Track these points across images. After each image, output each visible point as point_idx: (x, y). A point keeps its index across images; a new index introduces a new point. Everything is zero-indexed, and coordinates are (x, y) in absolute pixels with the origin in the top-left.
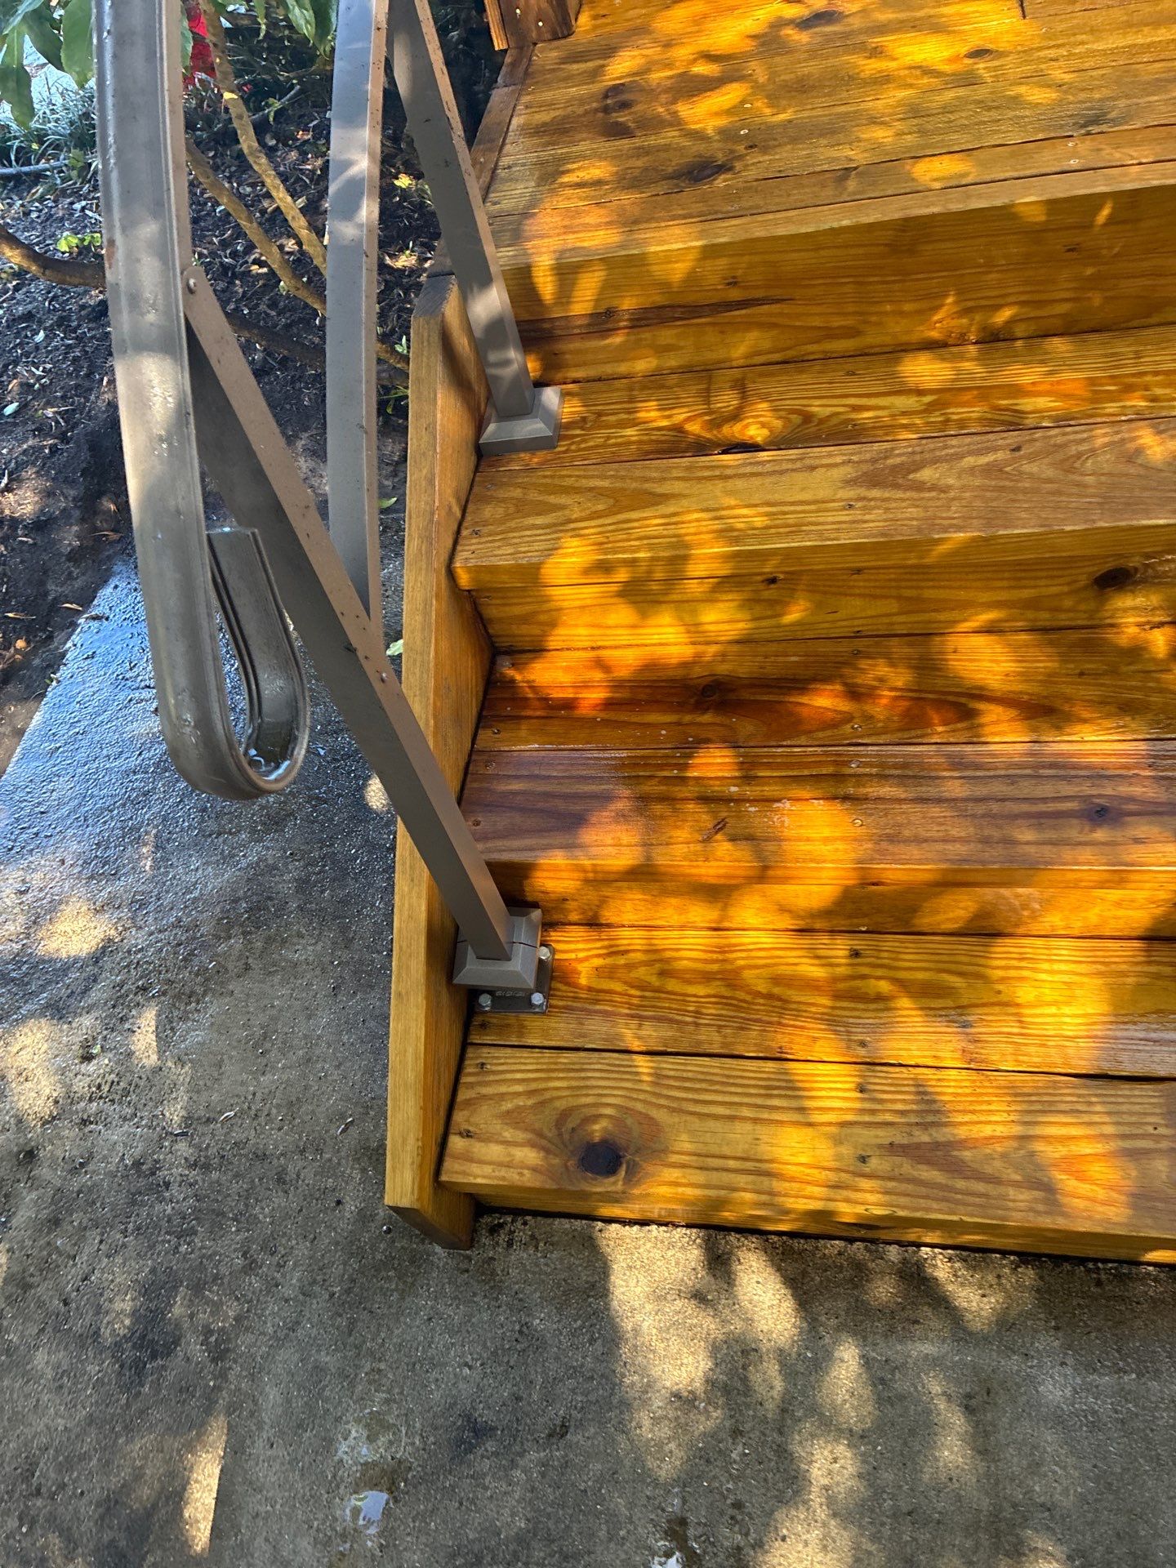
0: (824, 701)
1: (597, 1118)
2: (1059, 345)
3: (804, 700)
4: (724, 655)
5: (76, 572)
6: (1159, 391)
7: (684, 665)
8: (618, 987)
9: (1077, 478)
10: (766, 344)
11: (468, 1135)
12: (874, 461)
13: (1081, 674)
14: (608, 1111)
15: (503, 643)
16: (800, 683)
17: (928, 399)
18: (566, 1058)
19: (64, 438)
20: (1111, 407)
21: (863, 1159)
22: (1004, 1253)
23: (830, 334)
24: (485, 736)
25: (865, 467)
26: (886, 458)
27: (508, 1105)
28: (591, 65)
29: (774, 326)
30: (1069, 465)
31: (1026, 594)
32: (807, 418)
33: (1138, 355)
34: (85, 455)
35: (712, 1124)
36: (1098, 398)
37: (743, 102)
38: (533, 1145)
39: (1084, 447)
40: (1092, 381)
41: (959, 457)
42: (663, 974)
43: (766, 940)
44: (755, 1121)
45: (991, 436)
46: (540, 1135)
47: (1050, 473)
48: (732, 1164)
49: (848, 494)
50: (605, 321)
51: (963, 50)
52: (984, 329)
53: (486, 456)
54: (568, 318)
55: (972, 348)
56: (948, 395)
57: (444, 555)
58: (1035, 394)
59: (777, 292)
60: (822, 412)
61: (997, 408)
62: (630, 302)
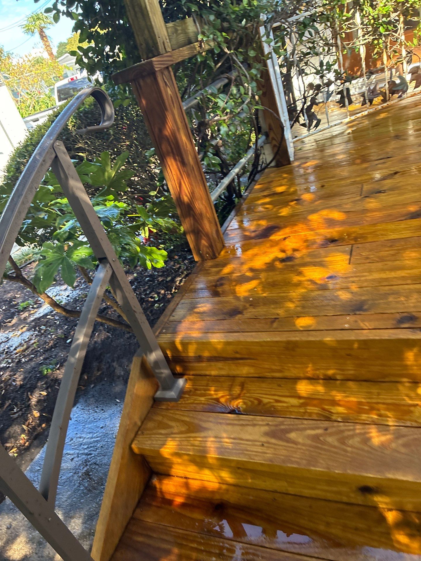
2: (351, 384)
4: (227, 490)
6: (383, 412)
9: (345, 447)
10: (252, 371)
12: (276, 426)
15: (155, 470)
17: (301, 401)
20: (364, 416)
24: (137, 511)
25: (273, 428)
26: (280, 425)
29: (253, 366)
30: (342, 441)
32: (260, 402)
33: (379, 394)
36: (361, 411)
37: (255, 288)
39: (351, 433)
40: (360, 403)
41: (305, 429)
45: (319, 422)
47: (336, 443)
49: (264, 439)
50: (199, 359)
51: (327, 276)
52: (325, 375)
53: (156, 402)
54: (188, 357)
55: (321, 381)
56: (309, 400)
57: (128, 442)
58: (339, 405)
59: (252, 357)
60: (265, 401)
61: (324, 409)
62: (206, 354)
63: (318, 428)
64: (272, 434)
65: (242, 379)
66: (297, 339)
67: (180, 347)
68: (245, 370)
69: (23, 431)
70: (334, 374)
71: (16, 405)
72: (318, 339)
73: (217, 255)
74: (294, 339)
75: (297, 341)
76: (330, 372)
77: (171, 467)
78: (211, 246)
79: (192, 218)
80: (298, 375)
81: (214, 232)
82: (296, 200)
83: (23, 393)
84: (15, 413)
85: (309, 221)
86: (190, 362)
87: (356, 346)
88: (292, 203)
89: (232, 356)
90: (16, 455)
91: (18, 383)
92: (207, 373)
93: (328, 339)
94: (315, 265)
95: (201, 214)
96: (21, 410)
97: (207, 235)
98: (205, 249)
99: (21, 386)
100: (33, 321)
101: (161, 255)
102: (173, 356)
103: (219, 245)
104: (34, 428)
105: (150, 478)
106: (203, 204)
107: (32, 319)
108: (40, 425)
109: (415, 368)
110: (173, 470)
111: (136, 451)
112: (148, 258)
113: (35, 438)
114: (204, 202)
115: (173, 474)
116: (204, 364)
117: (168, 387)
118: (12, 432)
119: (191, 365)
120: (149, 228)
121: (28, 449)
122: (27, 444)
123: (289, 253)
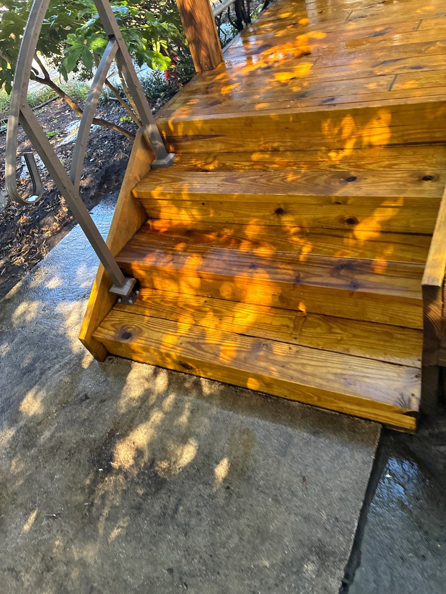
0: (212, 236)
1: (130, 328)
2: (288, 153)
3: (207, 236)
4: (196, 224)
5: (91, 202)
6: (301, 165)
7: (186, 226)
8: (150, 302)
9: (270, 183)
10: (223, 147)
11: (102, 327)
12: (231, 176)
13: (270, 236)
14: (134, 327)
15: (150, 215)
16: (208, 232)
17: (252, 163)
18: (131, 315)
19: (101, 168)
20: (288, 168)
21: (181, 344)
22: (218, 382)
23: (238, 146)
24: (136, 236)
25: (228, 177)
26: (234, 176)
27: (113, 323)
28: (212, 77)
29: (224, 142)
30: (269, 180)
31: (261, 214)
32: (224, 165)
33: (303, 157)
34: (104, 173)
35: (154, 332)
36: (287, 166)
37: (236, 88)
38: (114, 331)
39: (276, 176)
40: (289, 162)
41: (249, 177)
42: (162, 301)
43: (188, 296)
44: (163, 333)
45: (259, 173)
46: (117, 329)
47: (265, 182)
48: (153, 341)
49: (220, 183)
50: (186, 137)
51: (291, 77)
52: (272, 148)
53: (153, 168)
54: (178, 136)
55: (269, 152)
56: (257, 163)
57: (131, 188)
58: (275, 164)
59: (222, 134)
60: (228, 164)
61: (265, 166)
62: (191, 133)
63: (256, 175)
64: (226, 180)
65: (216, 154)
66: (253, 115)
67: (172, 128)
68: (218, 147)
69: (55, 220)
70: (278, 146)
71: (49, 204)
72: (266, 115)
73: (214, 66)
74: (250, 115)
75: (252, 117)
76: (275, 145)
77: (160, 211)
78: (209, 57)
79: (193, 27)
80: (254, 149)
81: (213, 45)
82: (293, 24)
83: (54, 196)
84: (48, 209)
85: (296, 40)
86: (179, 141)
87: (291, 119)
88: (289, 27)
89: (209, 134)
90: (50, 235)
91: (49, 189)
92: (192, 151)
93: (273, 114)
94: (285, 72)
95: (201, 24)
96: (53, 206)
97: (206, 46)
98: (204, 59)
99: (52, 191)
100: (59, 147)
101: (165, 60)
102: (167, 137)
103: (217, 59)
104: (64, 219)
105: (147, 220)
106: (203, 14)
107: (58, 145)
108: (68, 217)
109: (329, 137)
110: (161, 213)
111: (136, 195)
112: (153, 60)
113: (65, 226)
114: (204, 13)
115: (162, 218)
116: (189, 143)
117: (161, 157)
118: (46, 221)
119: (180, 144)
120: (160, 43)
121: (59, 232)
122: (59, 229)
123: (270, 64)
